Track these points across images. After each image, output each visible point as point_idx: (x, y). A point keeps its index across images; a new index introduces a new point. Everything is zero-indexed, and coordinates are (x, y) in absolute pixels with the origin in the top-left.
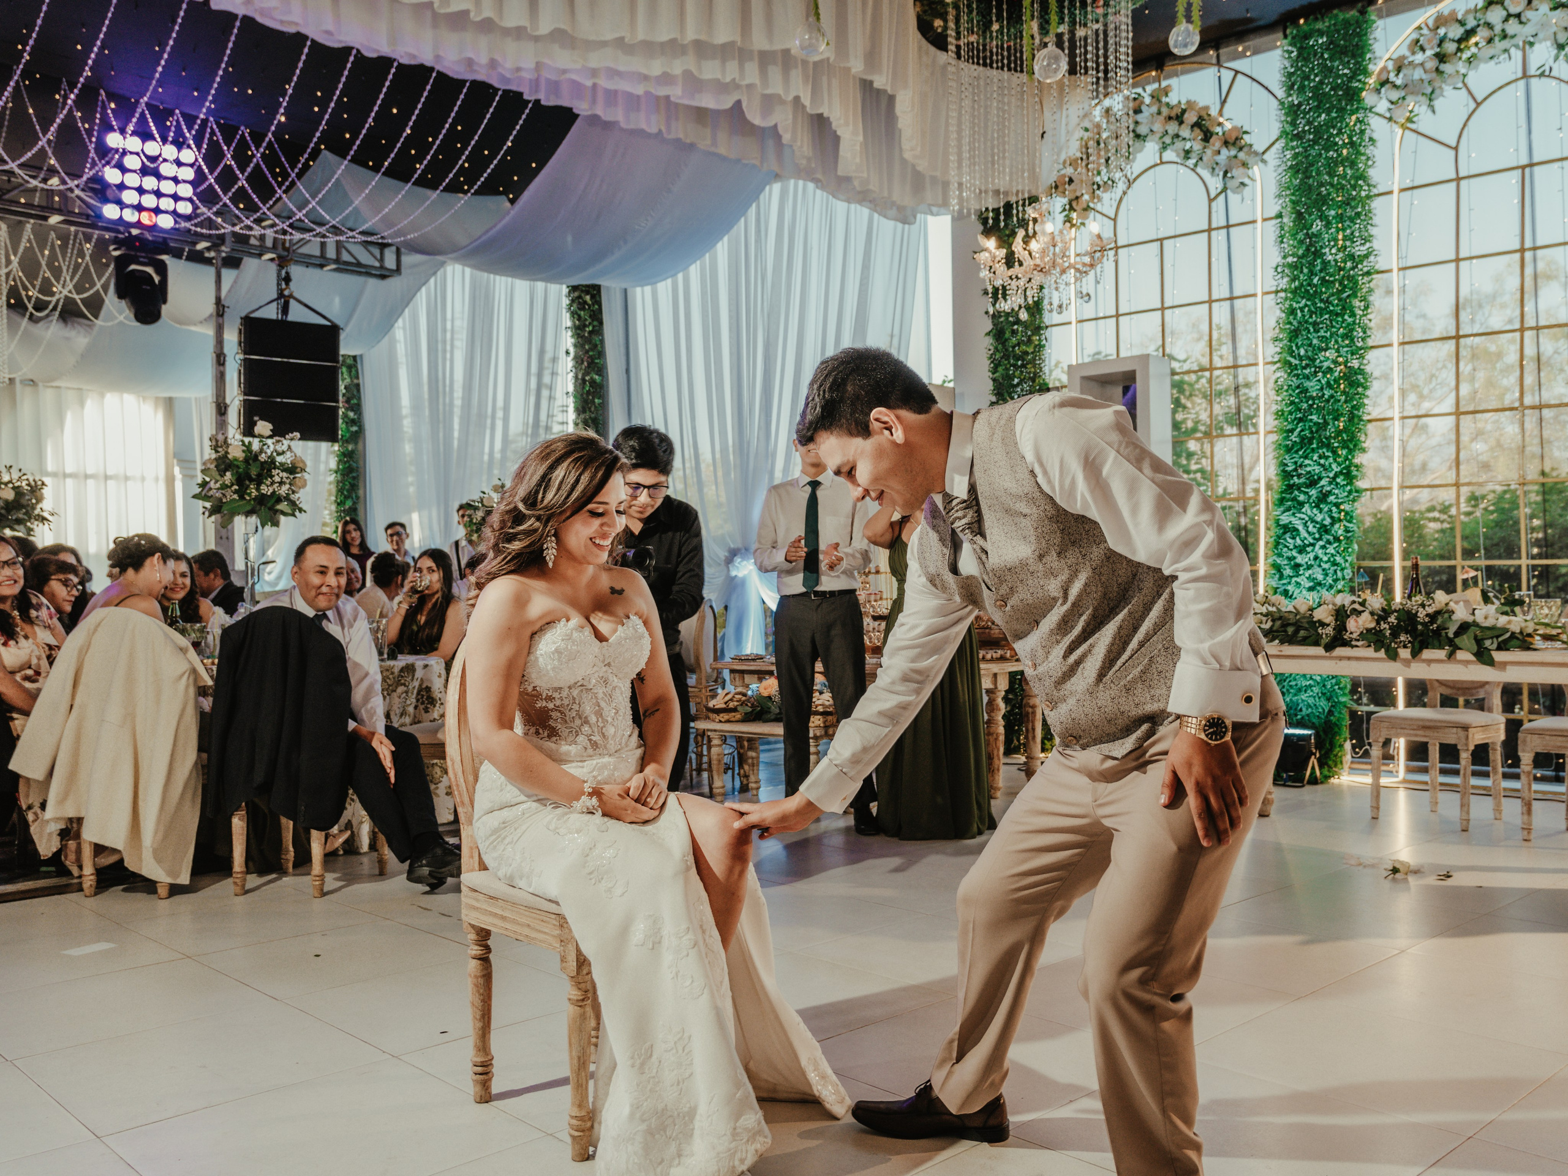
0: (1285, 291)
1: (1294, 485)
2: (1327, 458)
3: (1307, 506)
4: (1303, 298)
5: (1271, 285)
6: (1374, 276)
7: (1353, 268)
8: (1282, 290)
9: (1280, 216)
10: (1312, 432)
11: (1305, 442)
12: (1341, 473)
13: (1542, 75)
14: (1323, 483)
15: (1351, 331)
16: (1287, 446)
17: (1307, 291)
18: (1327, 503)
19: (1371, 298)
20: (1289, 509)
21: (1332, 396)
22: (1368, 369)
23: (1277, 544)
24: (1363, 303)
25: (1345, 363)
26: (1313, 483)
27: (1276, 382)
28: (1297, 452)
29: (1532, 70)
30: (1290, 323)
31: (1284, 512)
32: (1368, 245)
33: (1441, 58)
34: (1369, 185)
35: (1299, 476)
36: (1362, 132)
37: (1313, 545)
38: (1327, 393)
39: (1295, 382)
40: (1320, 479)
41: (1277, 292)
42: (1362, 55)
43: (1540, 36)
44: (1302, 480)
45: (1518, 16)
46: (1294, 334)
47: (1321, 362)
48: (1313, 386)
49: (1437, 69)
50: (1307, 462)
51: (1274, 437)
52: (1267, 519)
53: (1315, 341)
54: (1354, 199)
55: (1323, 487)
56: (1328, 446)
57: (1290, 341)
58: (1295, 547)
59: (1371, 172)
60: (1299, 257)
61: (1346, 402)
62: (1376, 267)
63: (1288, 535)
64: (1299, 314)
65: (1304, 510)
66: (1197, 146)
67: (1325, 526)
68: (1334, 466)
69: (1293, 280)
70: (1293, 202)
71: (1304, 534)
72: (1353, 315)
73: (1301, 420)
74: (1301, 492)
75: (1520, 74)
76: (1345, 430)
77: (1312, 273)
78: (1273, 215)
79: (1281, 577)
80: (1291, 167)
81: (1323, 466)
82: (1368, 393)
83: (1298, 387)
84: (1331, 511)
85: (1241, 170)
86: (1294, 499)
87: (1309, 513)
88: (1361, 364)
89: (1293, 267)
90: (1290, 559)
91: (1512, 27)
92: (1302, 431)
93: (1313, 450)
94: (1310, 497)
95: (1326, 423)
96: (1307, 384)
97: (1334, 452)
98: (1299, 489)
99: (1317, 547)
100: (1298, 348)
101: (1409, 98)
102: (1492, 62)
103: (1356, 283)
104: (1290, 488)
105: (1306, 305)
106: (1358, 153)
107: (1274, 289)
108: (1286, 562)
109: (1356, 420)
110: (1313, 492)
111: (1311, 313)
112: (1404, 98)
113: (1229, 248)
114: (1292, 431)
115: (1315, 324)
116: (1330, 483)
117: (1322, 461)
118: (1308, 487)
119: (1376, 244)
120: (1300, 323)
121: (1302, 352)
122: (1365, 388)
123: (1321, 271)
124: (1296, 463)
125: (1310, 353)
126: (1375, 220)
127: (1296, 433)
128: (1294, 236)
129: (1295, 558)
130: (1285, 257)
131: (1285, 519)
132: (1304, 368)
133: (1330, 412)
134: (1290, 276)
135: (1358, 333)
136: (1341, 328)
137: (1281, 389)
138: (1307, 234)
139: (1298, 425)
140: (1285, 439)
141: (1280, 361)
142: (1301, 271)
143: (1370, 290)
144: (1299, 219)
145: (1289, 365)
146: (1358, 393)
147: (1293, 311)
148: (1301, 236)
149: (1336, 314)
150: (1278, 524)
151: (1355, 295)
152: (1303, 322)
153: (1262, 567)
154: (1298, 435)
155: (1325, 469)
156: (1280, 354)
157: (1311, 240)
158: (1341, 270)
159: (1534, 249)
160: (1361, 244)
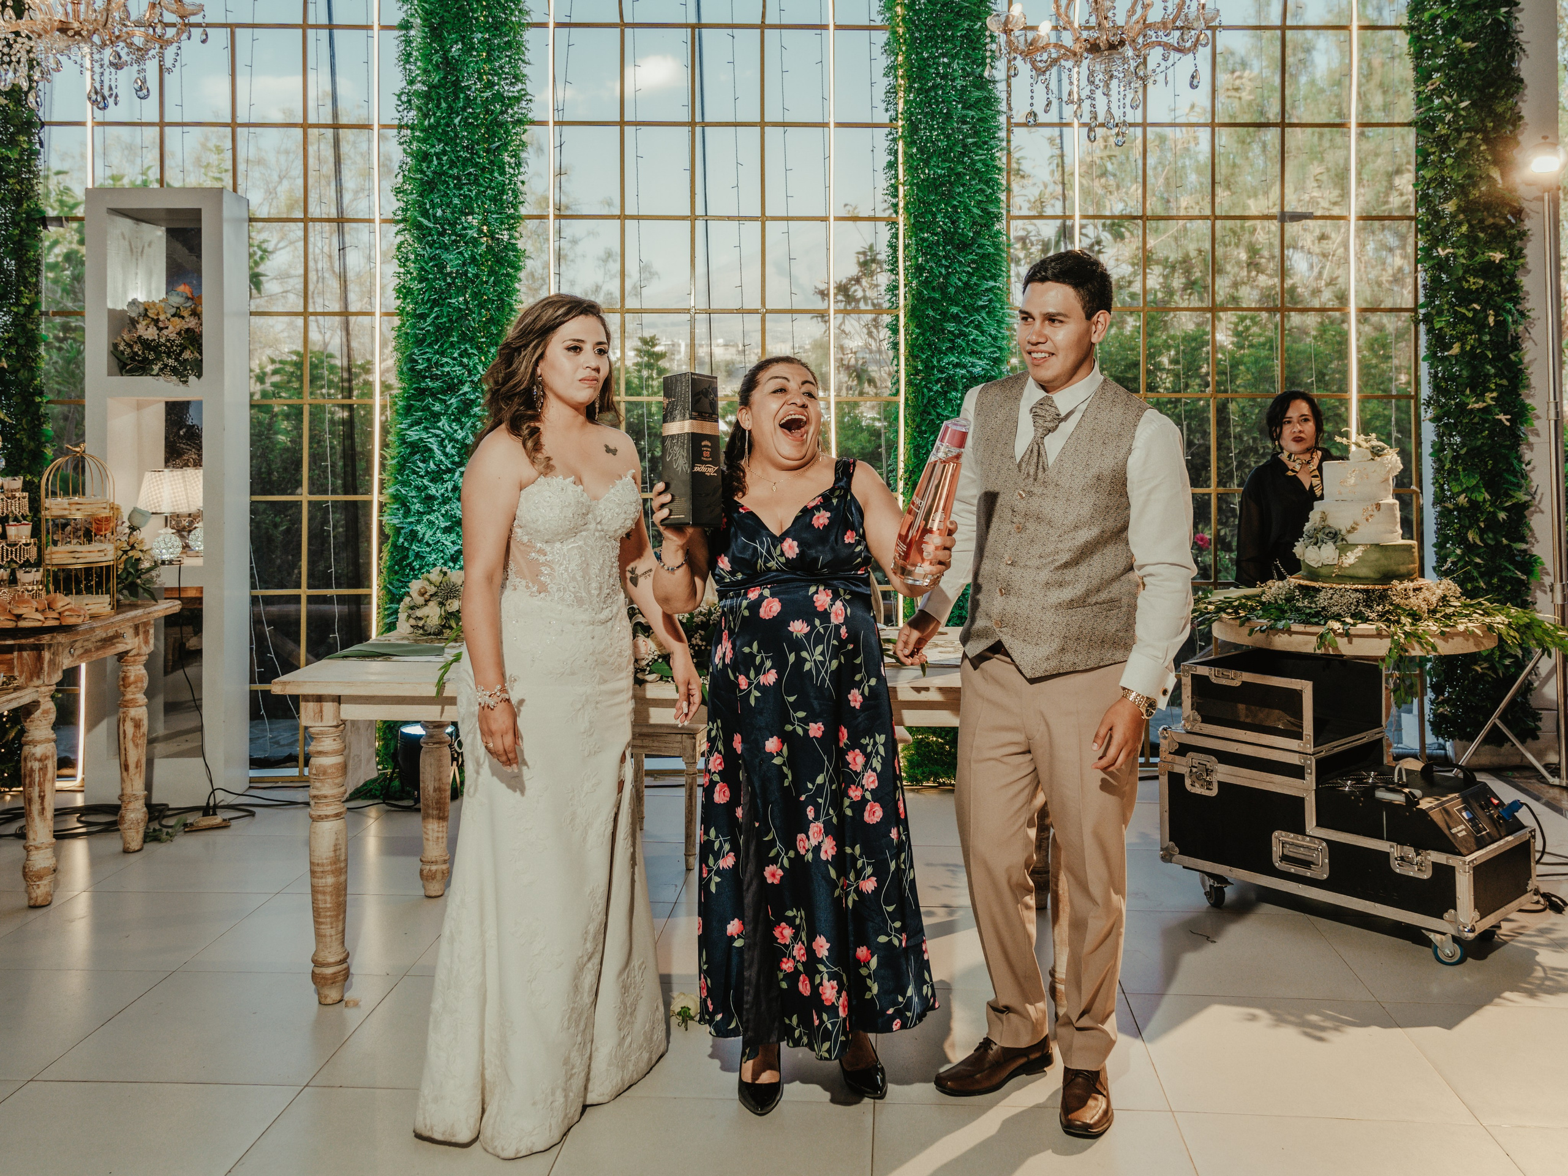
0: (412, 128)
1: (428, 389)
2: (469, 356)
3: (444, 419)
4: (440, 141)
5: (391, 115)
6: (527, 126)
7: (502, 113)
8: (407, 126)
9: (405, 26)
10: (450, 321)
11: (442, 332)
14: (466, 388)
15: (502, 192)
16: (416, 335)
17: (445, 133)
18: (469, 416)
19: (523, 155)
20: (419, 424)
21: (477, 276)
22: (520, 245)
23: (401, 468)
24: (512, 160)
25: (492, 235)
26: (452, 388)
27: (399, 248)
28: (430, 345)
30: (422, 172)
31: (411, 426)
32: (517, 88)
34: (520, 11)
35: (434, 378)
37: (449, 471)
38: (472, 271)
39: (428, 252)
40: (462, 383)
41: (400, 127)
44: (438, 384)
46: (428, 187)
47: (465, 229)
48: (452, 260)
50: (445, 360)
51: (396, 321)
52: (385, 431)
53: (456, 201)
54: (504, 24)
55: (465, 394)
56: (471, 340)
57: (421, 195)
58: (427, 472)
60: (432, 87)
61: (495, 284)
62: (530, 116)
63: (417, 456)
64: (435, 162)
65: (440, 424)
67: (467, 446)
68: (480, 368)
69: (426, 116)
70: (426, 12)
71: (438, 453)
72: (503, 173)
73: (435, 303)
74: (436, 399)
76: (491, 320)
77: (451, 111)
78: (396, 23)
79: (407, 512)
81: (464, 366)
83: (431, 259)
84: (474, 426)
86: (426, 409)
87: (447, 428)
88: (511, 237)
89: (427, 96)
90: (418, 488)
92: (437, 318)
93: (452, 345)
94: (448, 407)
95: (469, 311)
96: (446, 257)
97: (479, 349)
98: (433, 395)
99: (457, 474)
100: (433, 207)
103: (507, 132)
104: (421, 393)
105: (444, 152)
107: (396, 122)
108: (414, 494)
109: (507, 309)
110: (453, 400)
111: (452, 164)
113: (332, 56)
114: (423, 317)
115: (455, 177)
116: (475, 390)
117: (465, 360)
118: (444, 393)
119: (530, 87)
120: (434, 172)
121: (439, 213)
122: (517, 269)
123: (463, 109)
124: (428, 360)
125: (449, 216)
126: (528, 56)
127: (429, 320)
128: (427, 58)
129: (426, 488)
130: (412, 82)
131: (413, 435)
132: (442, 234)
133: (475, 295)
134: (420, 109)
135: (508, 197)
136: (489, 187)
137: (407, 260)
138: (445, 57)
139: (432, 308)
140: (413, 326)
141: (404, 220)
142: (438, 106)
143: (523, 144)
144: (435, 32)
145: (419, 226)
146: (508, 275)
147: (425, 157)
148: (436, 58)
149: (483, 169)
150: (403, 441)
151: (506, 144)
152: (439, 174)
153: (376, 498)
154: (433, 323)
155: (469, 371)
156: (405, 210)
157: (449, 65)
158: (487, 112)
159: (705, 125)
160: (512, 84)
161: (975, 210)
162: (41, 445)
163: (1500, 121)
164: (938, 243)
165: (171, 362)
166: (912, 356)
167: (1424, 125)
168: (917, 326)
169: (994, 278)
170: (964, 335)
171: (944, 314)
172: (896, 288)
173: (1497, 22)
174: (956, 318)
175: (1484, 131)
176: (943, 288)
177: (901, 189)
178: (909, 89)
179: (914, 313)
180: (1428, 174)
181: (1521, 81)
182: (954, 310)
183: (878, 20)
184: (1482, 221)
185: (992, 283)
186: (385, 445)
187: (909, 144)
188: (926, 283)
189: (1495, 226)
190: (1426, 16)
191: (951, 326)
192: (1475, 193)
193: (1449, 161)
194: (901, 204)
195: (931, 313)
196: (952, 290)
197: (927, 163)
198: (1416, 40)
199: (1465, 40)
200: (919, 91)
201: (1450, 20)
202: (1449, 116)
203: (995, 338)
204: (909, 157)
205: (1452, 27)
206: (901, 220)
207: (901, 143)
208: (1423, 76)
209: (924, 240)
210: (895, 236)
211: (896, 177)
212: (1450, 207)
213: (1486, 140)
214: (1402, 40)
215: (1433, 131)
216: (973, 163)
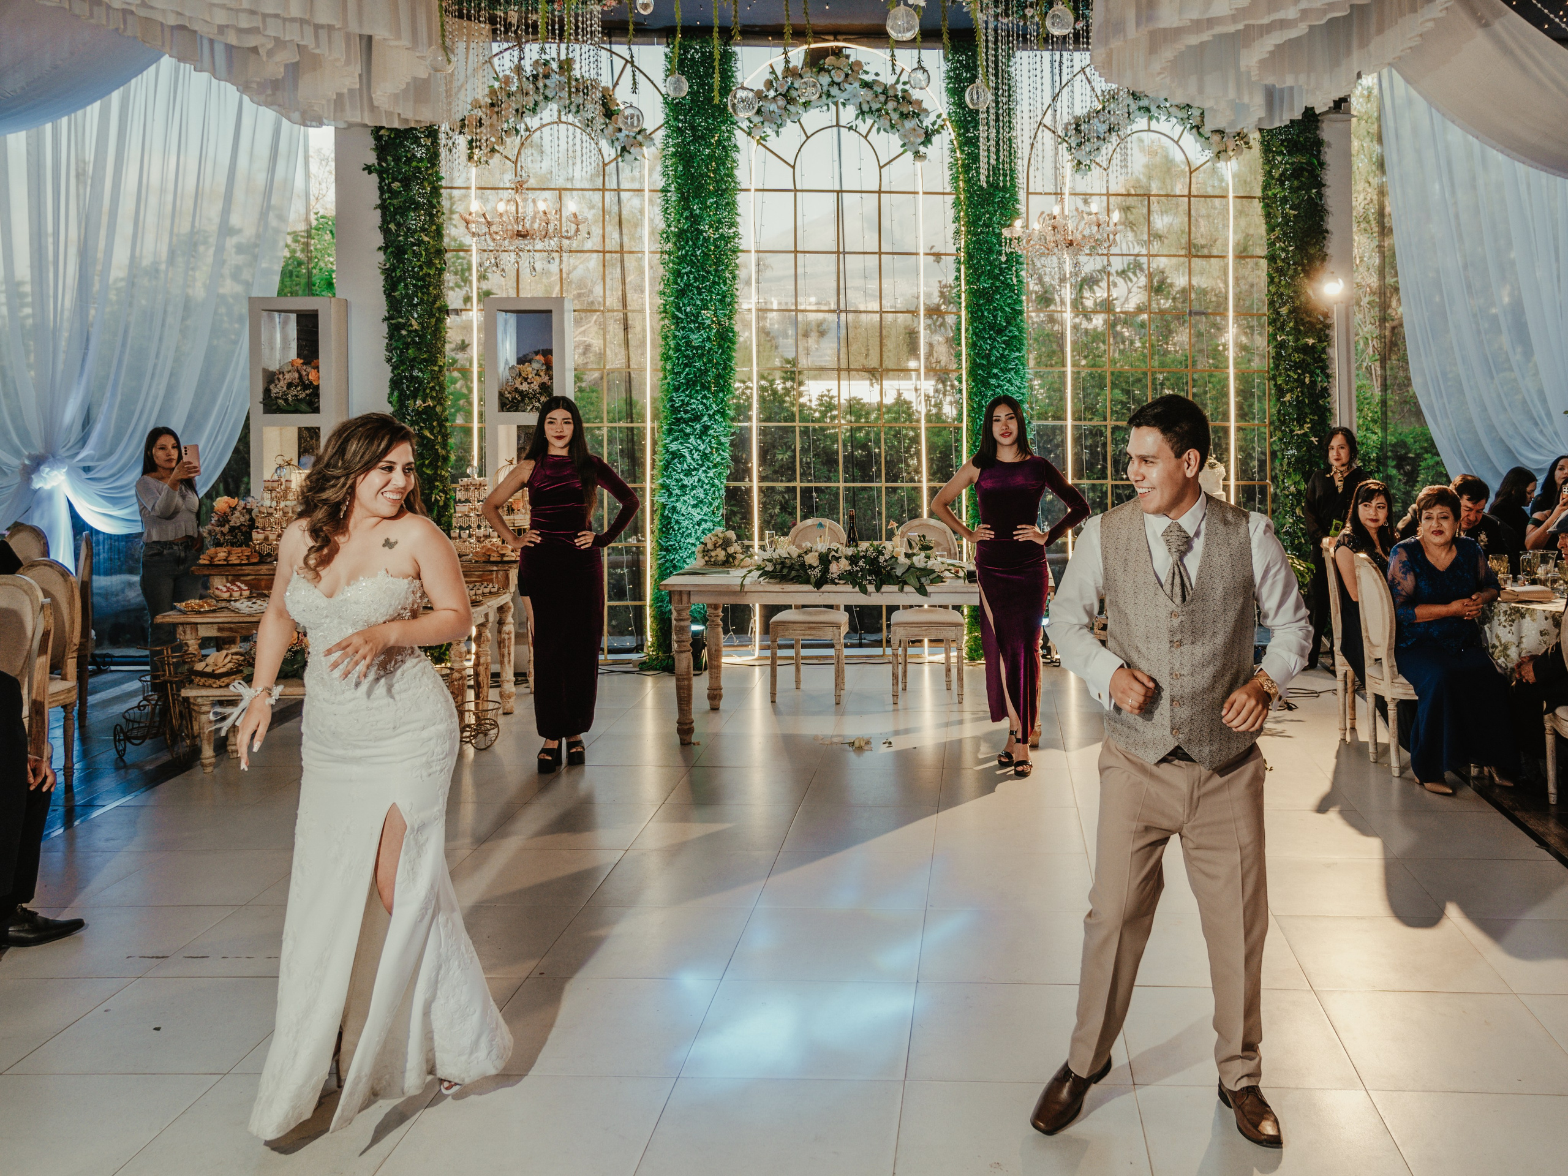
0: (670, 255)
1: (682, 418)
2: (708, 399)
3: (692, 437)
4: (688, 265)
5: (657, 247)
6: (739, 254)
7: (725, 246)
8: (667, 253)
9: (665, 191)
10: (695, 376)
11: (690, 384)
12: (718, 411)
13: (850, 128)
15: (724, 297)
16: (673, 385)
17: (691, 260)
18: (707, 435)
19: (737, 272)
20: (676, 439)
21: (710, 349)
22: (736, 328)
23: (665, 468)
24: (731, 276)
25: (719, 323)
26: (697, 418)
27: (662, 330)
28: (683, 391)
29: (842, 123)
30: (676, 283)
31: (672, 441)
32: (734, 229)
33: (790, 101)
34: (734, 182)
35: (686, 412)
36: (729, 139)
37: (697, 469)
38: (708, 345)
39: (680, 333)
40: (703, 415)
41: (662, 253)
42: (729, 77)
43: (852, 101)
44: (688, 415)
45: (838, 84)
46: (681, 293)
47: (703, 319)
48: (696, 339)
49: (785, 109)
50: (692, 401)
51: (661, 376)
52: (654, 443)
53: (698, 302)
54: (726, 191)
55: (704, 422)
56: (709, 389)
57: (677, 298)
58: (682, 470)
59: (736, 172)
60: (682, 230)
61: (721, 354)
62: (741, 248)
63: (676, 461)
64: (685, 278)
65: (689, 440)
66: (600, 120)
67: (707, 454)
68: (714, 406)
69: (679, 249)
71: (688, 458)
72: (725, 284)
73: (686, 365)
74: (687, 425)
75: (834, 123)
76: (719, 376)
78: (659, 188)
79: (670, 495)
80: (674, 154)
81: (704, 405)
82: (736, 347)
83: (684, 338)
84: (711, 442)
85: (638, 149)
86: (681, 431)
87: (693, 443)
88: (730, 323)
89: (678, 236)
90: (676, 480)
91: (834, 91)
92: (687, 374)
93: (697, 391)
94: (694, 429)
95: (706, 371)
96: (692, 337)
97: (713, 394)
98: (686, 422)
99: (701, 471)
100: (684, 305)
101: (766, 124)
102: (818, 110)
103: (727, 258)
104: (678, 421)
105: (691, 272)
106: (727, 156)
107: (659, 250)
109: (728, 369)
110: (698, 426)
111: (696, 279)
112: (763, 123)
113: (620, 208)
114: (678, 373)
115: (698, 288)
116: (710, 419)
117: (704, 401)
118: (692, 421)
119: (741, 230)
120: (684, 284)
121: (688, 309)
122: (733, 343)
123: (702, 245)
124: (682, 401)
125: (694, 311)
126: (740, 211)
127: (682, 376)
128: (679, 211)
129: (682, 480)
130: (669, 226)
131: (673, 447)
132: (689, 322)
133: (710, 361)
134: (675, 244)
135: (728, 300)
136: (718, 294)
137: (667, 337)
138: (691, 213)
139: (684, 369)
140: (673, 379)
141: (665, 312)
142: (687, 243)
143: (737, 266)
144: (684, 199)
145: (674, 317)
146: (728, 347)
147: (678, 274)
148: (685, 214)
149: (714, 282)
150: (667, 451)
151: (727, 268)
152: (688, 285)
153: (648, 485)
154: (685, 378)
155: (707, 408)
156: (665, 305)
157: (694, 219)
158: (717, 247)
159: (845, 253)
160: (730, 228)
161: (1007, 309)
162: (448, 452)
163: (1311, 259)
164: (984, 329)
165: (537, 404)
166: (970, 399)
167: (1272, 258)
168: (974, 381)
169: (1019, 350)
170: (1000, 386)
171: (989, 373)
172: (961, 355)
173: (1310, 196)
174: (996, 376)
175: (1303, 265)
176: (988, 356)
177: (963, 295)
178: (968, 232)
179: (972, 373)
180: (1273, 289)
181: (1327, 232)
182: (995, 371)
183: (948, 190)
184: (1302, 319)
185: (1017, 354)
186: (654, 452)
187: (967, 269)
188: (978, 355)
189: (1310, 322)
190: (1270, 193)
191: (993, 381)
192: (1298, 303)
193: (1283, 283)
194: (963, 304)
195: (980, 372)
196: (993, 358)
197: (978, 280)
198: (1267, 206)
199: (1290, 208)
200: (975, 234)
201: (1285, 196)
202: (1283, 255)
203: (1020, 388)
204: (966, 276)
205: (1284, 200)
206: (963, 313)
207: (963, 268)
208: (1271, 229)
209: (977, 327)
210: (959, 323)
211: (960, 285)
212: (1284, 311)
213: (1303, 270)
214: (1257, 207)
215: (1276, 263)
216: (1006, 279)
